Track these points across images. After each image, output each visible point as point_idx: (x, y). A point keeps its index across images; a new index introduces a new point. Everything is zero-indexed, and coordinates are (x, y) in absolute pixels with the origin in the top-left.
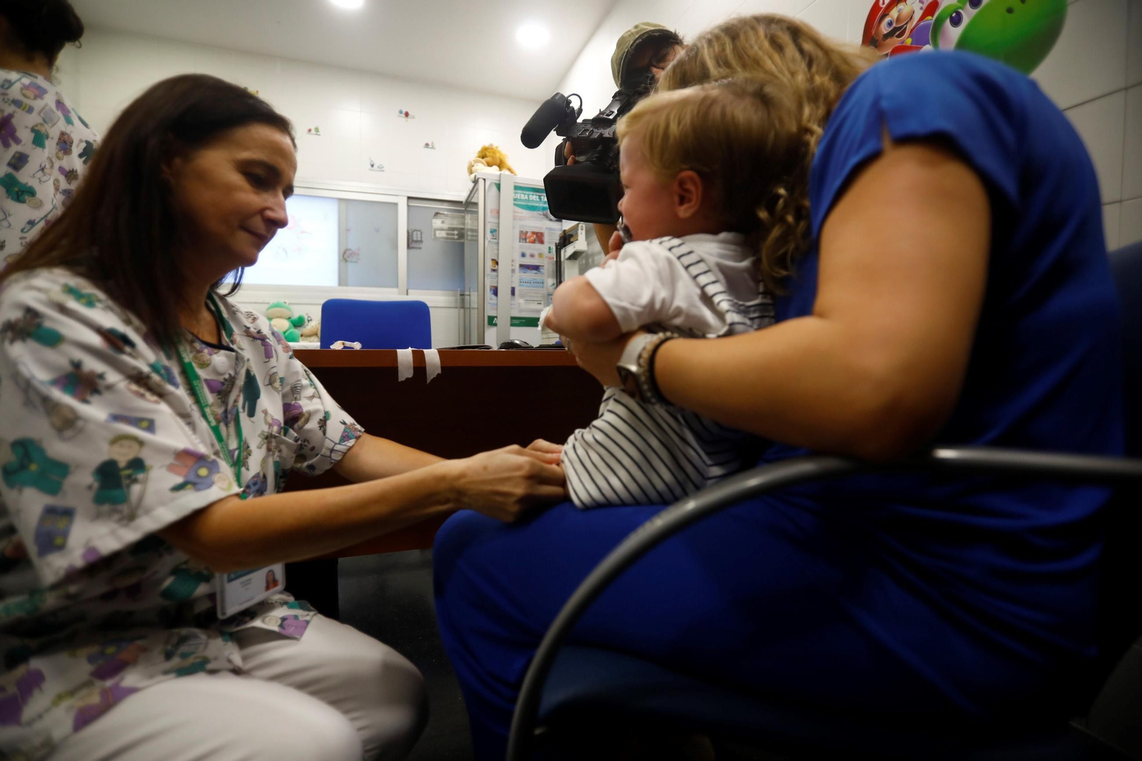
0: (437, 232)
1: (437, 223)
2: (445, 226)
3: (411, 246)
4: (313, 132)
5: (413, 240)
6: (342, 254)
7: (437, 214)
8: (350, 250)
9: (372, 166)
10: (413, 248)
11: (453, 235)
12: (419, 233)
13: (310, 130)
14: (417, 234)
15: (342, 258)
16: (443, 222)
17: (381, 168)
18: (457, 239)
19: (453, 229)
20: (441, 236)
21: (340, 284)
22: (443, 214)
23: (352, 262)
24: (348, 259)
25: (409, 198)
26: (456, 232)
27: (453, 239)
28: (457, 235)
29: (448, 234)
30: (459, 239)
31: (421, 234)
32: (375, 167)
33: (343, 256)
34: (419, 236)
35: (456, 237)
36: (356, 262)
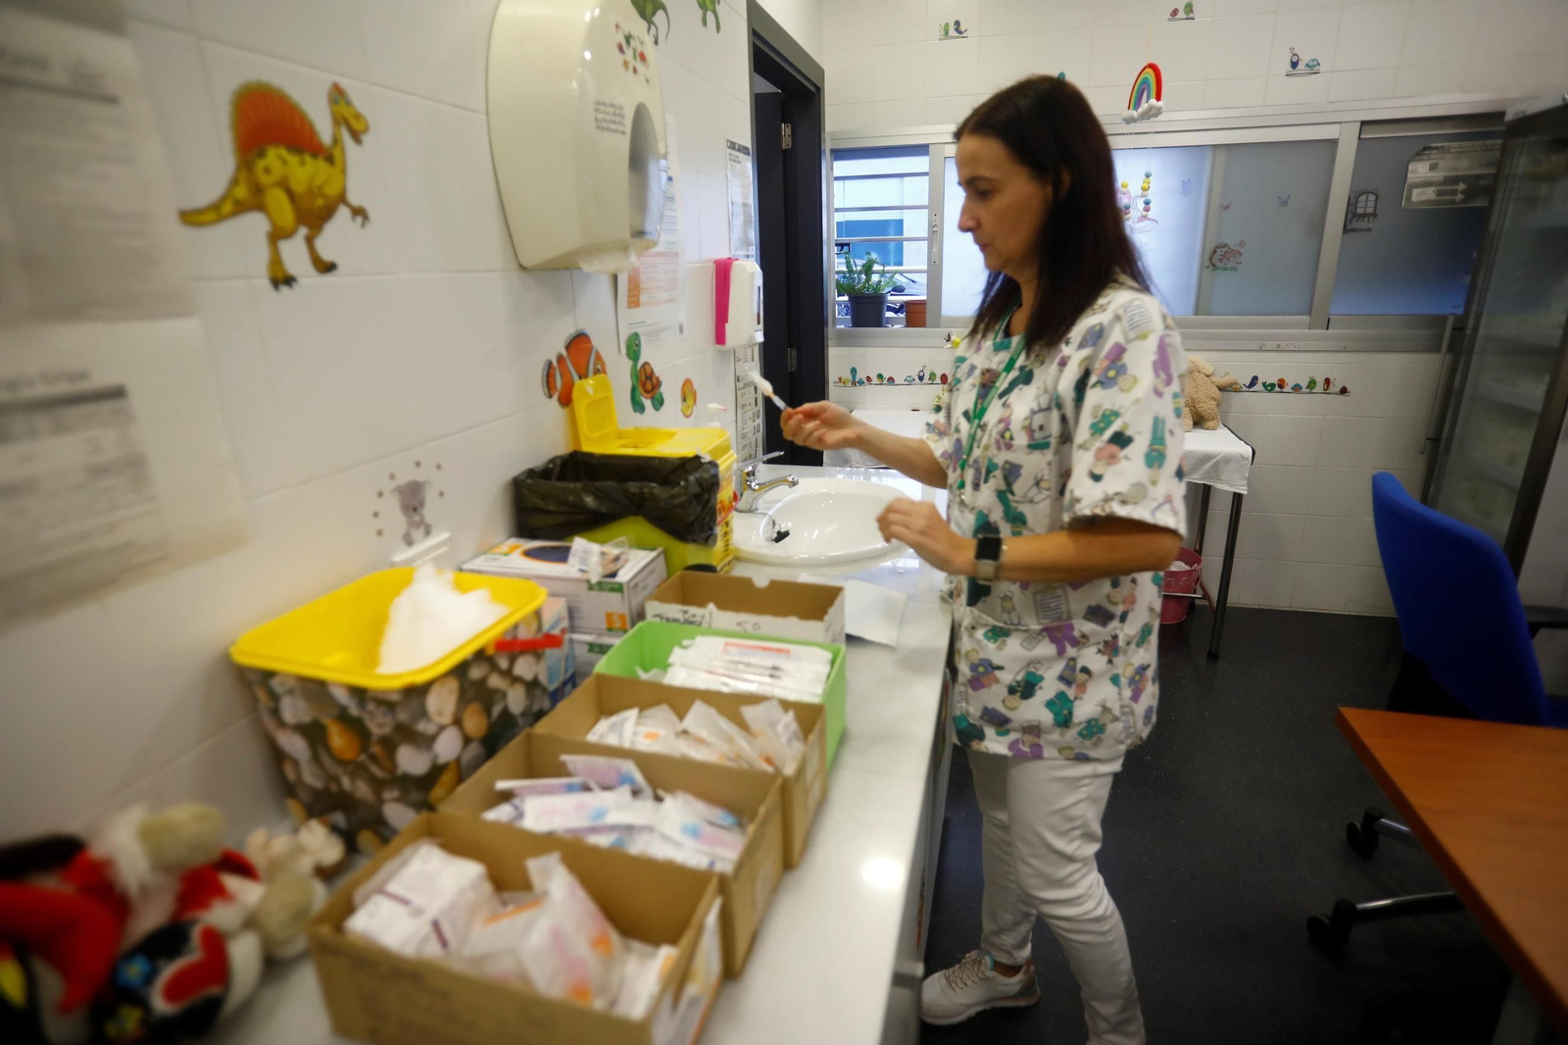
0: (1415, 192)
1: (1419, 170)
2: (1437, 175)
3: (1348, 227)
4: (1181, 14)
5: (1355, 215)
6: (1207, 256)
7: (1425, 149)
8: (1225, 246)
9: (1294, 65)
10: (1354, 230)
11: (1454, 192)
12: (1372, 197)
13: (1175, 12)
14: (1367, 201)
15: (1207, 263)
16: (1433, 167)
17: (1313, 68)
18: (1459, 203)
19: (1455, 180)
20: (1423, 198)
21: (1196, 313)
22: (1436, 148)
23: (1226, 269)
24: (1218, 264)
25: (1364, 123)
26: (1462, 187)
27: (1453, 202)
28: (1463, 192)
29: (1439, 193)
30: (1464, 201)
31: (1376, 201)
32: (1301, 66)
33: (1211, 259)
34: (1371, 204)
35: (1460, 197)
36: (1234, 269)
